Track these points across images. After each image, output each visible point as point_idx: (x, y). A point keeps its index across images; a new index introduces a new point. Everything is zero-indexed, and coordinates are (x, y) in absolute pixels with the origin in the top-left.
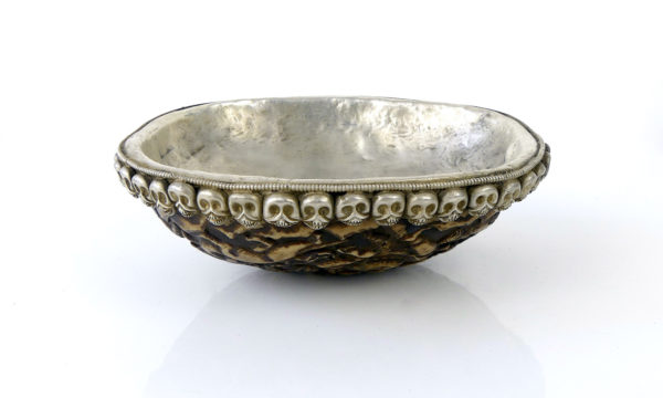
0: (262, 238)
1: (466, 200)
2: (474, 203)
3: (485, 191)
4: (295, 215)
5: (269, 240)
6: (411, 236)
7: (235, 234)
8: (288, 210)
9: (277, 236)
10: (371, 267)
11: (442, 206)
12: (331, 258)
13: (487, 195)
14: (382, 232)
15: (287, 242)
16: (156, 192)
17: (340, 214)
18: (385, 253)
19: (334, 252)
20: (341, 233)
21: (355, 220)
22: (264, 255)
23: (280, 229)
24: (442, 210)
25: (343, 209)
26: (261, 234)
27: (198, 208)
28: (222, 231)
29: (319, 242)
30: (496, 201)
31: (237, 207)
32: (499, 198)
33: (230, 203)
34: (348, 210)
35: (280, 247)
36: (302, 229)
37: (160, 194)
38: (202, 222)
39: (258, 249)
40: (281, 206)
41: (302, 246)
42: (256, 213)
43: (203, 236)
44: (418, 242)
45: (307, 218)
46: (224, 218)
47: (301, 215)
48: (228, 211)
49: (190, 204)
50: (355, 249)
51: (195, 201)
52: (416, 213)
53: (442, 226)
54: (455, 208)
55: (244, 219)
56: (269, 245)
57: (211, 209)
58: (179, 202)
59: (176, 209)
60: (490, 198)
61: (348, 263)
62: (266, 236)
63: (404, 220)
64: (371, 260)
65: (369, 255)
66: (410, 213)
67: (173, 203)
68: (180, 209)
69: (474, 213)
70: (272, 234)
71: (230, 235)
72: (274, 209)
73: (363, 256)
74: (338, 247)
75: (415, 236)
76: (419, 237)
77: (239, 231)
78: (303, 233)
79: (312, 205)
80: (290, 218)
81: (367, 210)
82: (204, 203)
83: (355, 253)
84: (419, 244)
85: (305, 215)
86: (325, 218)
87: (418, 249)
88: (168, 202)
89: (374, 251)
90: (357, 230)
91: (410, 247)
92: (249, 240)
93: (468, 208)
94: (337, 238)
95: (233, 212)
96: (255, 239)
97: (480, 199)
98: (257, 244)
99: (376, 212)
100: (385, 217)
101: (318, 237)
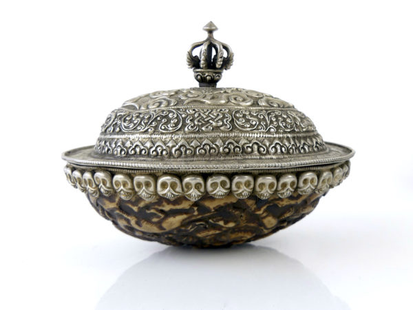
0: (157, 210)
1: (296, 181)
2: (301, 184)
3: (309, 175)
4: (179, 189)
5: (162, 211)
6: (259, 209)
7: (139, 208)
8: (173, 186)
9: (167, 208)
10: (233, 236)
11: (280, 184)
12: (205, 228)
13: (310, 178)
14: (239, 205)
15: (174, 213)
16: (87, 179)
17: (209, 189)
18: (243, 224)
19: (207, 222)
20: (211, 205)
21: (220, 193)
22: (159, 224)
23: (168, 201)
24: (280, 188)
25: (212, 185)
26: (156, 207)
27: (113, 189)
28: (130, 206)
29: (196, 213)
30: (316, 184)
31: (139, 185)
32: (318, 182)
33: (135, 183)
34: (214, 185)
35: (170, 217)
36: (184, 202)
37: (90, 180)
38: (117, 200)
39: (155, 220)
40: (169, 182)
41: (184, 216)
42: (152, 189)
43: (118, 212)
44: (265, 215)
45: (187, 192)
46: (131, 194)
47: (183, 190)
48: (133, 189)
49: (108, 185)
50: (221, 220)
51: (111, 183)
52: (262, 189)
53: (281, 203)
54: (289, 187)
55: (144, 193)
56: (162, 216)
57: (122, 187)
58: (101, 184)
59: (99, 190)
60: (312, 181)
61: (218, 232)
62: (160, 208)
63: (253, 196)
64: (233, 230)
65: (231, 225)
66: (258, 189)
67: (97, 186)
68: (102, 190)
69: (302, 192)
70: (163, 206)
71: (135, 209)
72: (164, 185)
73: (227, 226)
74: (210, 218)
75: (263, 209)
76: (265, 211)
77: (142, 205)
78: (185, 205)
79: (190, 181)
80: (175, 192)
81: (228, 186)
82: (118, 184)
83: (221, 223)
84: (265, 217)
85: (185, 189)
86: (199, 191)
87: (265, 221)
88: (94, 186)
89: (235, 222)
90: (222, 203)
91: (259, 220)
92: (148, 212)
93: (298, 187)
94: (208, 210)
95: (137, 189)
96: (152, 211)
97: (305, 181)
98: (154, 215)
99: (234, 188)
100: (240, 191)
101: (196, 208)
